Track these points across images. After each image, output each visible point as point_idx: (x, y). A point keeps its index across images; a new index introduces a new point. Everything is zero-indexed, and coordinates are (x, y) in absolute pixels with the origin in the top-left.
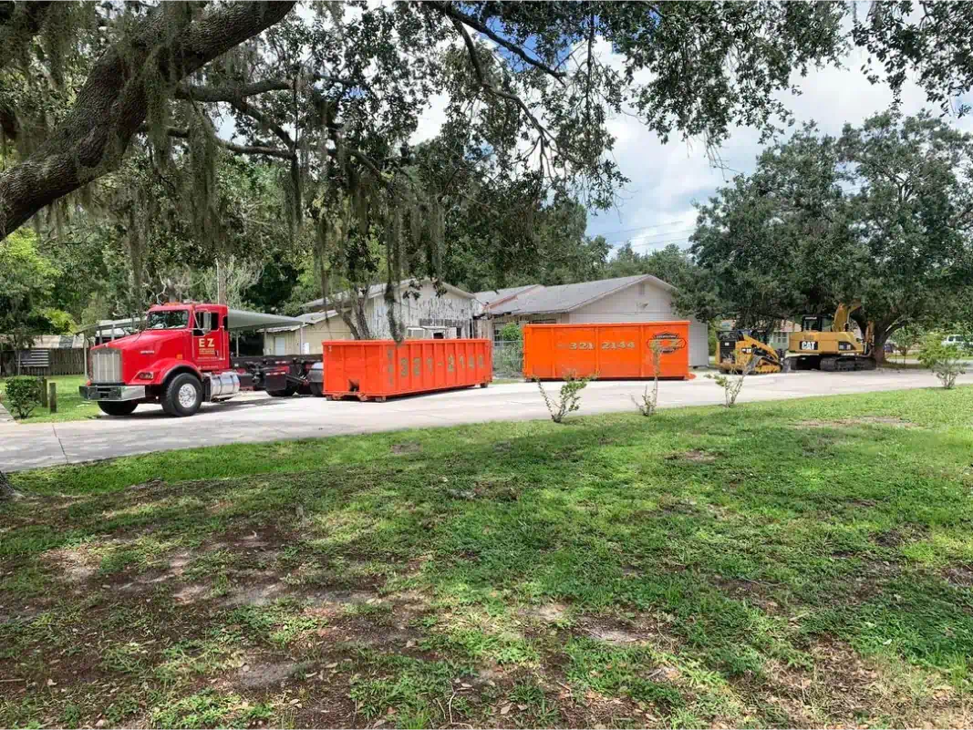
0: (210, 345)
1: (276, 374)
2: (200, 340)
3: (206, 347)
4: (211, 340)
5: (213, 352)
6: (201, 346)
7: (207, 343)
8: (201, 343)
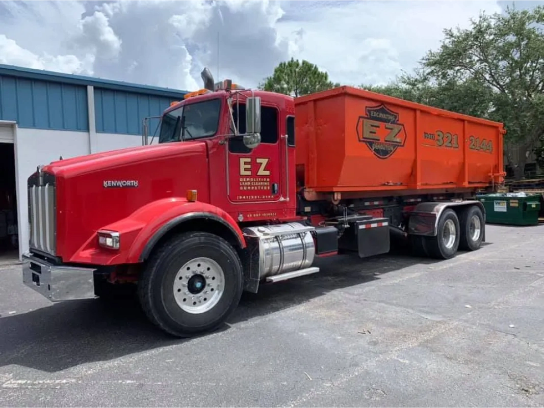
0: (261, 172)
1: (374, 225)
2: (242, 160)
3: (255, 174)
4: (264, 162)
5: (266, 185)
6: (243, 172)
7: (255, 167)
8: (243, 166)
